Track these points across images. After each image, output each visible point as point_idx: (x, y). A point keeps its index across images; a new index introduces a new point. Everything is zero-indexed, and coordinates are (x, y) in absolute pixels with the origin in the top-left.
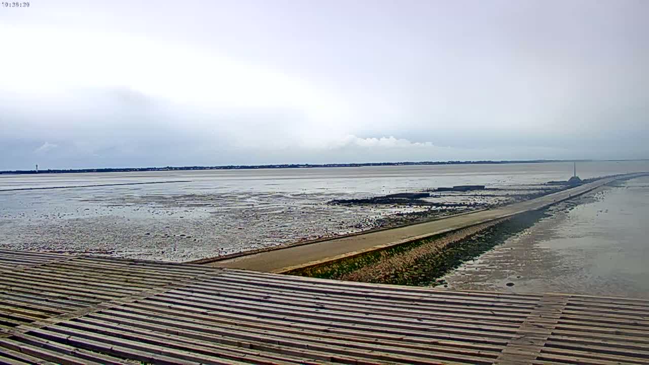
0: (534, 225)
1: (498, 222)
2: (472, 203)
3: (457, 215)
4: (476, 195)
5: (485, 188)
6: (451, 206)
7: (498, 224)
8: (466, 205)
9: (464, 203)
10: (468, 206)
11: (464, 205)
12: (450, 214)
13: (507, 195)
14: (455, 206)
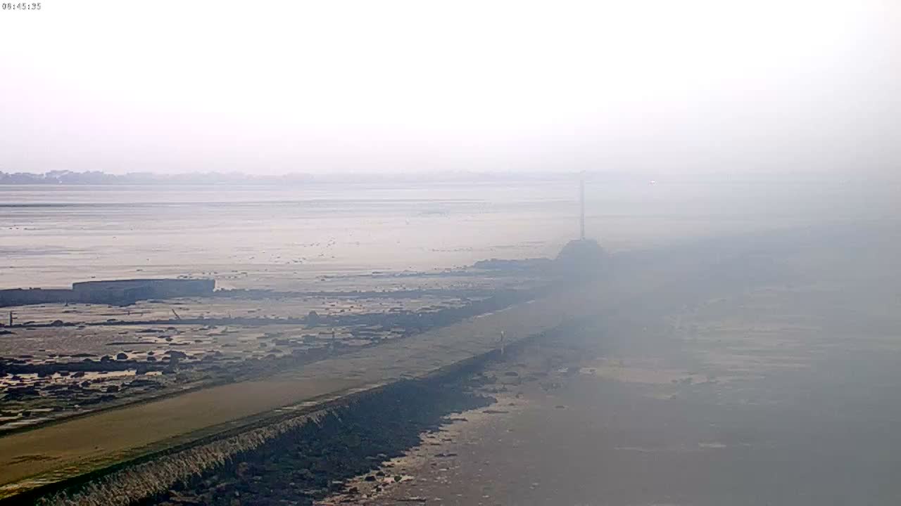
0: (418, 443)
1: (270, 433)
2: (160, 354)
3: (90, 408)
4: (179, 321)
5: (218, 287)
6: (63, 369)
7: (268, 440)
8: (133, 364)
9: (121, 356)
10: (141, 367)
11: (122, 364)
12: (58, 409)
13: (312, 320)
14: (80, 369)
